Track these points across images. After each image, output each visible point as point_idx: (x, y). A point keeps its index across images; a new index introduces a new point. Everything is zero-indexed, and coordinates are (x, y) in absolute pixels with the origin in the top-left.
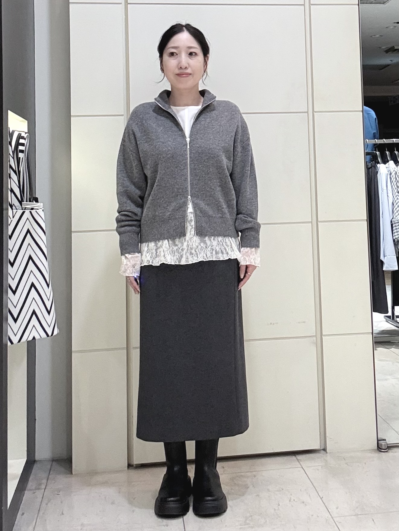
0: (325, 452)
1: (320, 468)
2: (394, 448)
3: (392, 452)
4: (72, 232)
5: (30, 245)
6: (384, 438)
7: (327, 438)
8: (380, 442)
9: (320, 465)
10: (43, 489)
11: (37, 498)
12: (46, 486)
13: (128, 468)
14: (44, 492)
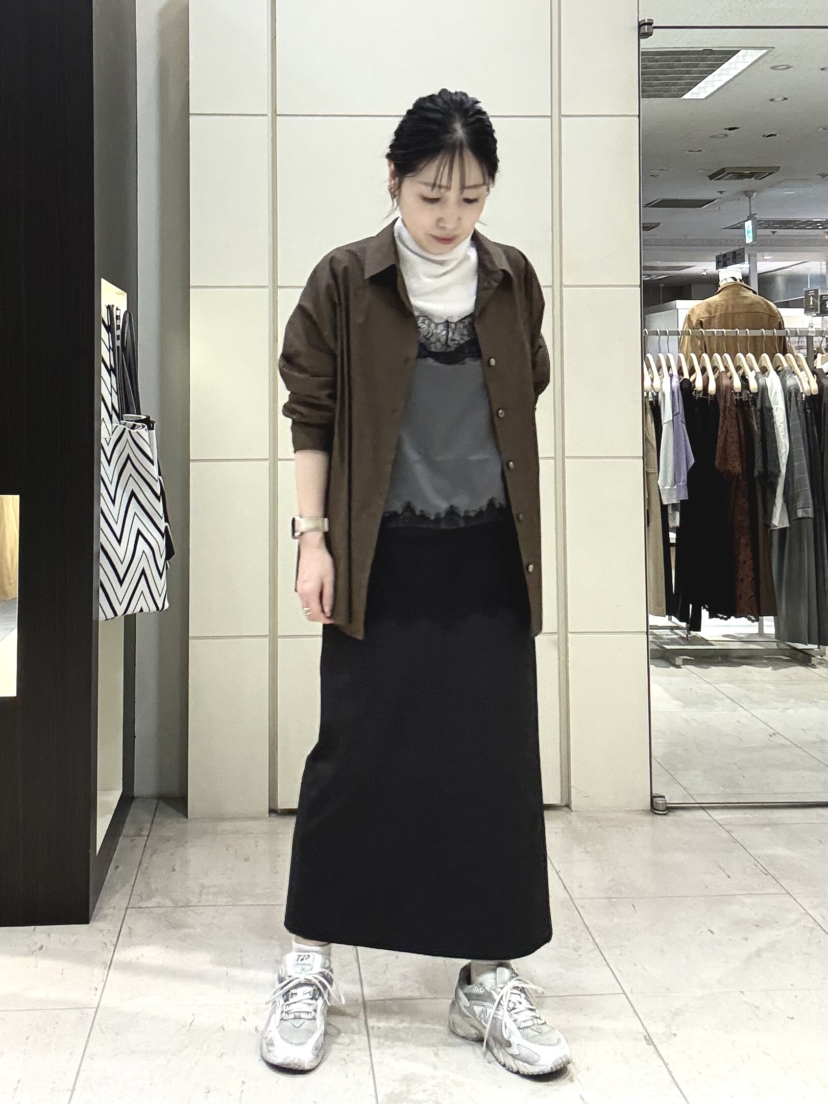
0: (567, 808)
1: (560, 830)
2: (678, 811)
3: (674, 816)
4: (191, 462)
5: (133, 477)
6: (662, 794)
7: (572, 788)
8: (654, 799)
9: (560, 826)
10: (143, 836)
11: (136, 847)
12: (150, 832)
13: (270, 813)
14: (147, 839)
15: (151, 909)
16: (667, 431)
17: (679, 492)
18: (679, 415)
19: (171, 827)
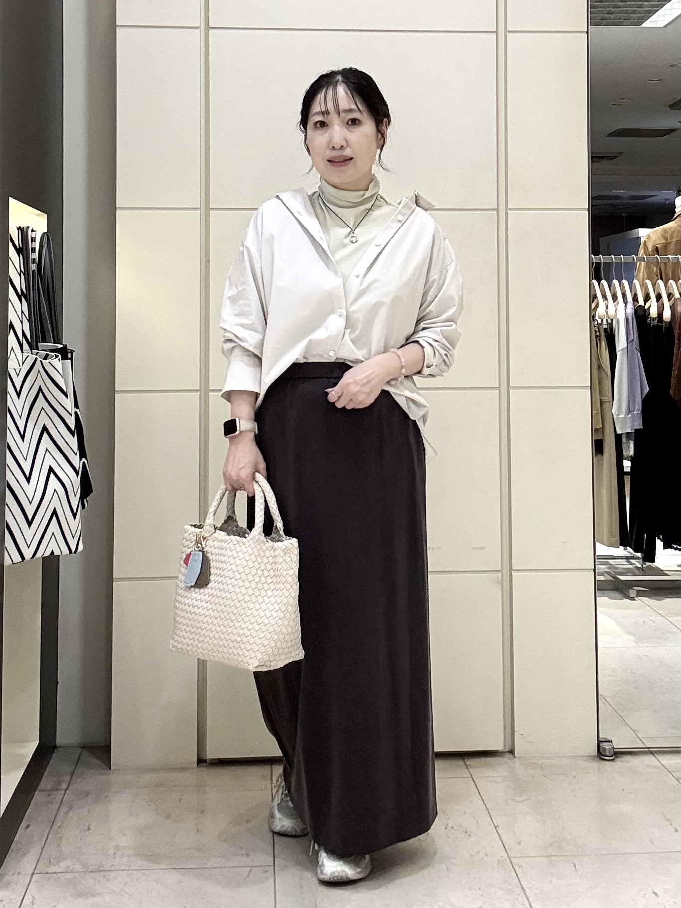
0: (512, 756)
1: (501, 779)
2: (624, 756)
3: (621, 762)
4: (117, 393)
5: (44, 410)
6: (609, 739)
7: (516, 734)
8: (602, 745)
9: (502, 775)
11: (52, 802)
12: (68, 786)
13: (197, 765)
14: (65, 794)
15: (59, 874)
16: (621, 358)
17: (633, 421)
18: (634, 343)
19: (91, 780)
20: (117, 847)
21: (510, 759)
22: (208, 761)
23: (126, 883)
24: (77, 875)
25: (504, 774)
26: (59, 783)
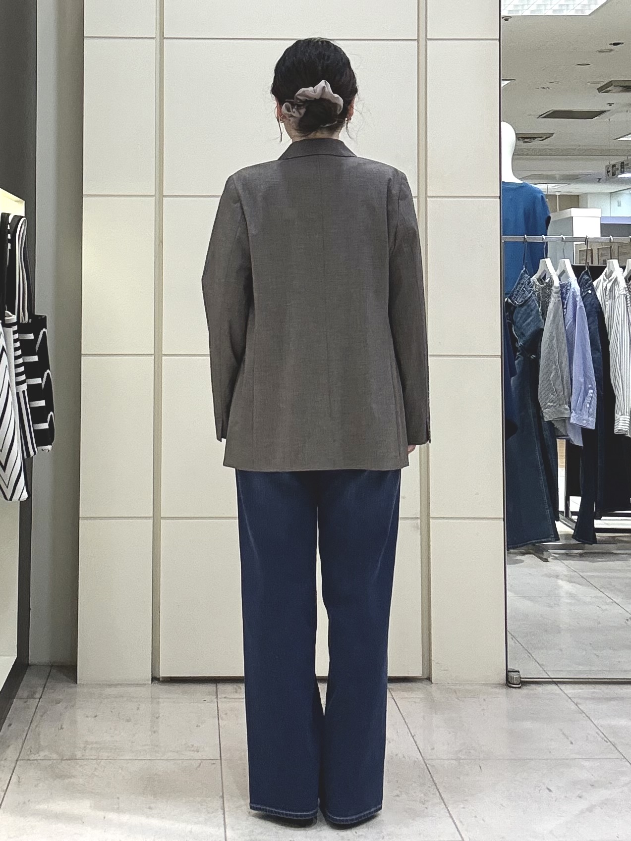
0: (429, 682)
1: (419, 700)
2: (531, 684)
3: (527, 689)
4: (82, 356)
6: (517, 669)
7: (433, 662)
8: (509, 674)
10: (36, 698)
11: (28, 708)
12: (42, 695)
13: (152, 681)
14: (39, 701)
15: (39, 761)
19: (61, 691)
20: (87, 742)
21: (427, 685)
22: (161, 679)
23: (96, 769)
24: (55, 761)
25: (421, 696)
26: (35, 693)
